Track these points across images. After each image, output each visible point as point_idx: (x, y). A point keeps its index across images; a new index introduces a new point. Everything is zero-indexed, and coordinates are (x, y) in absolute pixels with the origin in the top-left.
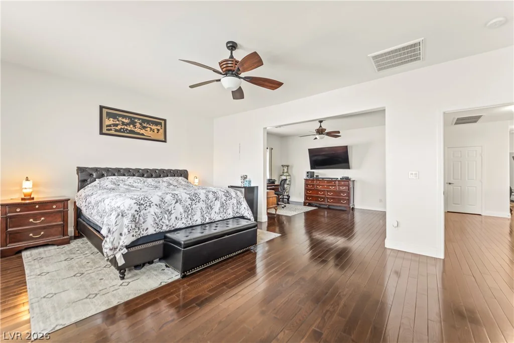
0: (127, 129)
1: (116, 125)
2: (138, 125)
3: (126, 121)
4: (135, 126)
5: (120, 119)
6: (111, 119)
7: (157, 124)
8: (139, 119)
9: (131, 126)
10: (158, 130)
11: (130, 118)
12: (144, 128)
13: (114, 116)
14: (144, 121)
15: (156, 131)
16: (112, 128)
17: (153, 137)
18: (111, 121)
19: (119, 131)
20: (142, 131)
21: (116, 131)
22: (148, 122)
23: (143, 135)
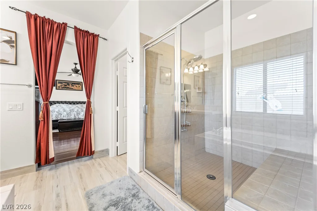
0: (66, 87)
1: (62, 86)
2: (70, 85)
3: (66, 84)
4: (69, 86)
5: (63, 83)
6: (60, 84)
7: (78, 84)
8: (71, 83)
9: (68, 86)
10: (79, 86)
11: (67, 83)
12: (73, 86)
13: (61, 83)
14: (73, 83)
15: (78, 87)
16: (61, 87)
17: (77, 89)
18: (60, 85)
19: (63, 88)
20: (72, 87)
21: (62, 88)
22: (75, 84)
23: (72, 88)
